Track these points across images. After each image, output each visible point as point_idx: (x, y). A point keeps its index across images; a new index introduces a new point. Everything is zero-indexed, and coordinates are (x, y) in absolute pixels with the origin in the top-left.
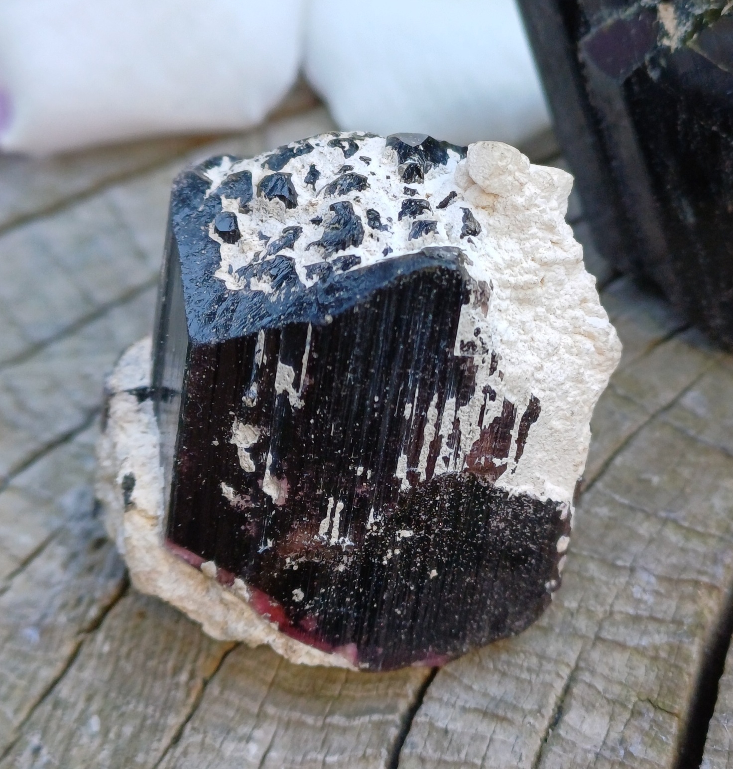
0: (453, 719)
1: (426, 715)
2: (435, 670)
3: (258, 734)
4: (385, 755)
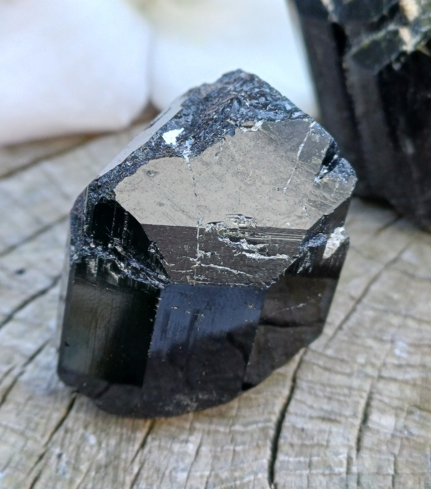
0: (305, 423)
2: (289, 399)
3: (192, 438)
4: (269, 444)
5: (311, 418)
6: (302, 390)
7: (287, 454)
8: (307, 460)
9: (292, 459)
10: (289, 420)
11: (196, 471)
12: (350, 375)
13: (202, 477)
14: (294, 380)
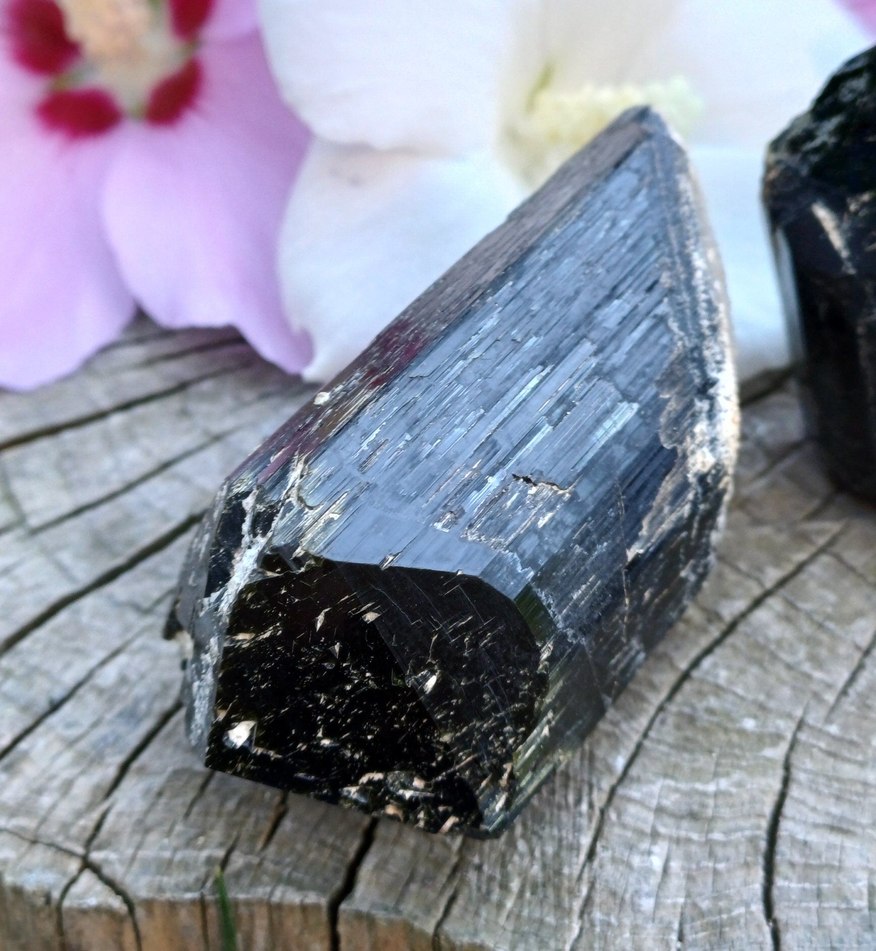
0: (808, 833)
1: (786, 830)
2: (783, 796)
3: (656, 849)
4: (761, 861)
5: (816, 826)
6: (800, 783)
7: (786, 878)
8: (814, 887)
9: (793, 885)
10: (786, 827)
11: (667, 897)
12: (862, 765)
13: (674, 905)
14: (787, 767)
